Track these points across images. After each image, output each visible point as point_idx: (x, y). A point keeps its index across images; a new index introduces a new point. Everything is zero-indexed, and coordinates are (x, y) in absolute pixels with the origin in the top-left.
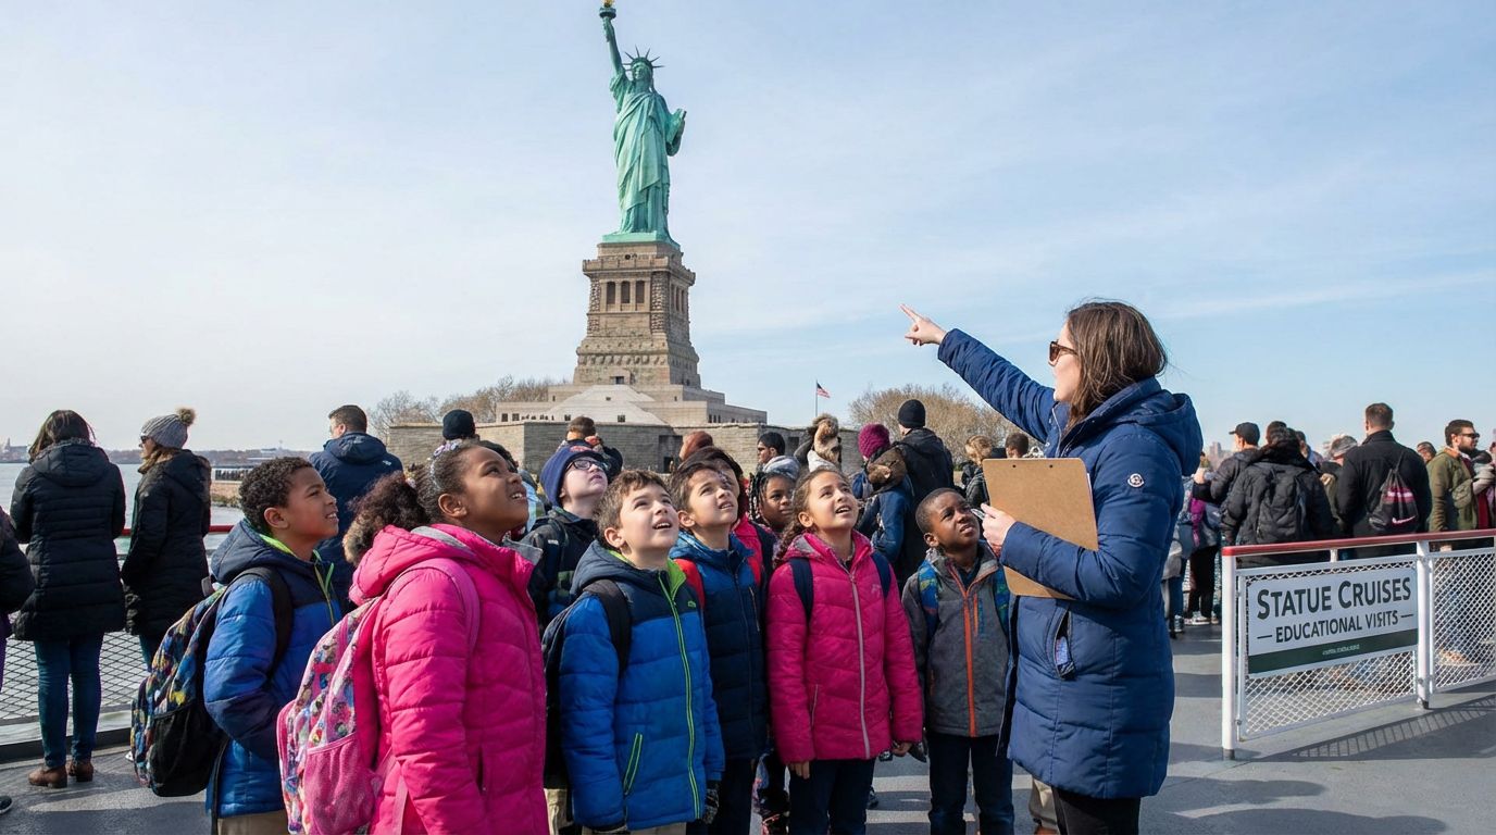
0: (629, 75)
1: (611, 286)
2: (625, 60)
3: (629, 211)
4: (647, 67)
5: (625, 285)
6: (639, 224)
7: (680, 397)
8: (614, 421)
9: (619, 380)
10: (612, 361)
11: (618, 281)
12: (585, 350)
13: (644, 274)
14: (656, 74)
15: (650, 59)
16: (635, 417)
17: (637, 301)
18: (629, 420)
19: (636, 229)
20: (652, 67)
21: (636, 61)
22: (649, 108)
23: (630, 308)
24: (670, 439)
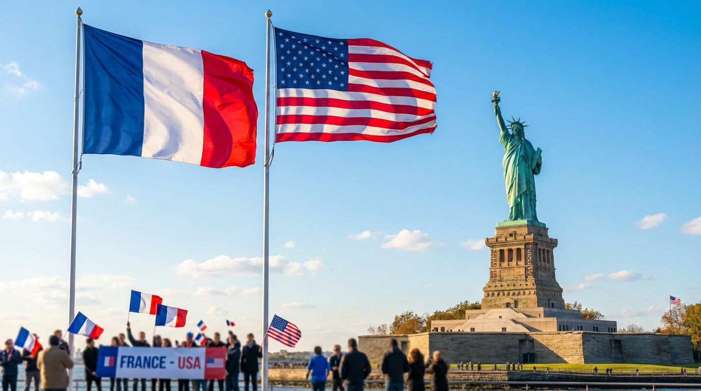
0: (511, 132)
1: (502, 251)
2: (507, 124)
3: (512, 208)
4: (520, 128)
5: (510, 251)
6: (518, 215)
7: (542, 315)
8: (500, 331)
9: (508, 305)
10: (504, 295)
11: (505, 248)
12: (488, 289)
13: (521, 244)
14: (526, 130)
15: (521, 122)
16: (512, 328)
17: (517, 260)
18: (509, 330)
19: (516, 219)
20: (523, 127)
21: (513, 124)
22: (521, 150)
23: (514, 263)
24: (527, 342)
